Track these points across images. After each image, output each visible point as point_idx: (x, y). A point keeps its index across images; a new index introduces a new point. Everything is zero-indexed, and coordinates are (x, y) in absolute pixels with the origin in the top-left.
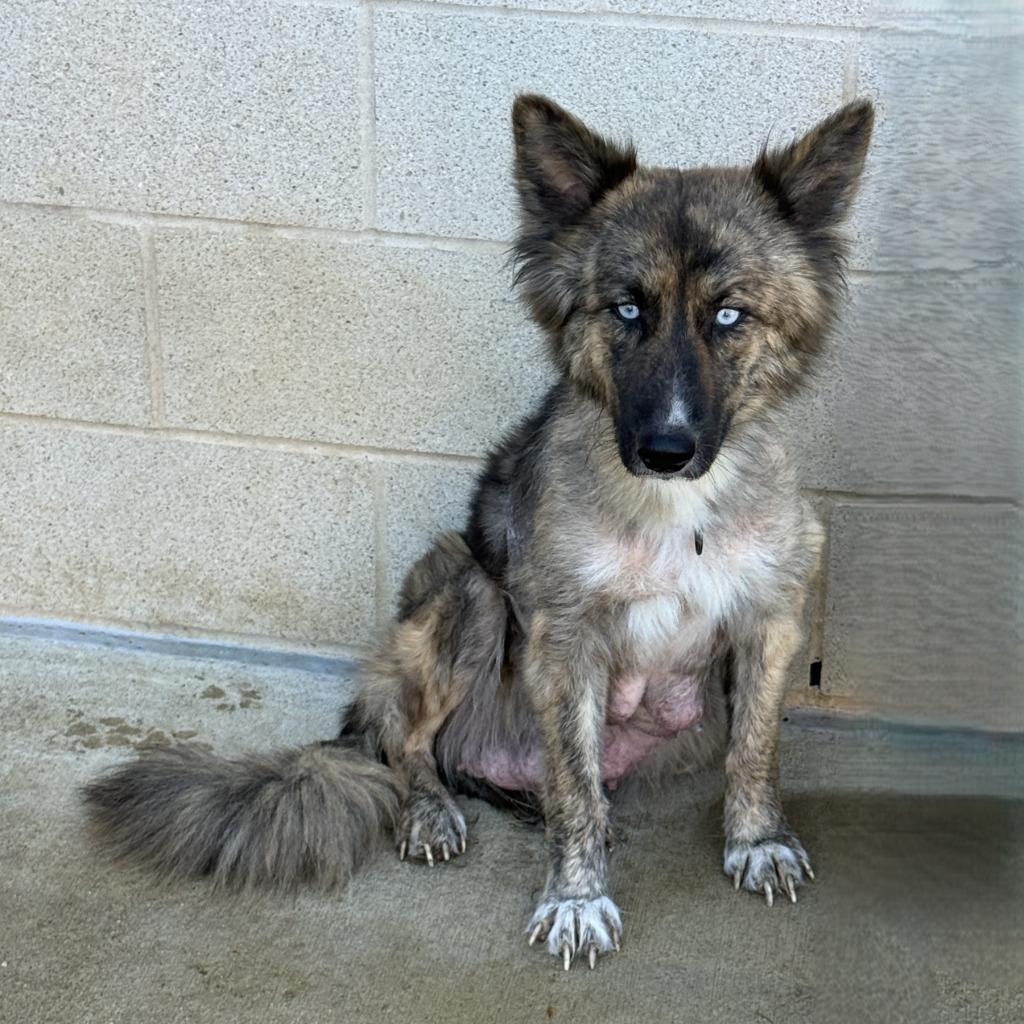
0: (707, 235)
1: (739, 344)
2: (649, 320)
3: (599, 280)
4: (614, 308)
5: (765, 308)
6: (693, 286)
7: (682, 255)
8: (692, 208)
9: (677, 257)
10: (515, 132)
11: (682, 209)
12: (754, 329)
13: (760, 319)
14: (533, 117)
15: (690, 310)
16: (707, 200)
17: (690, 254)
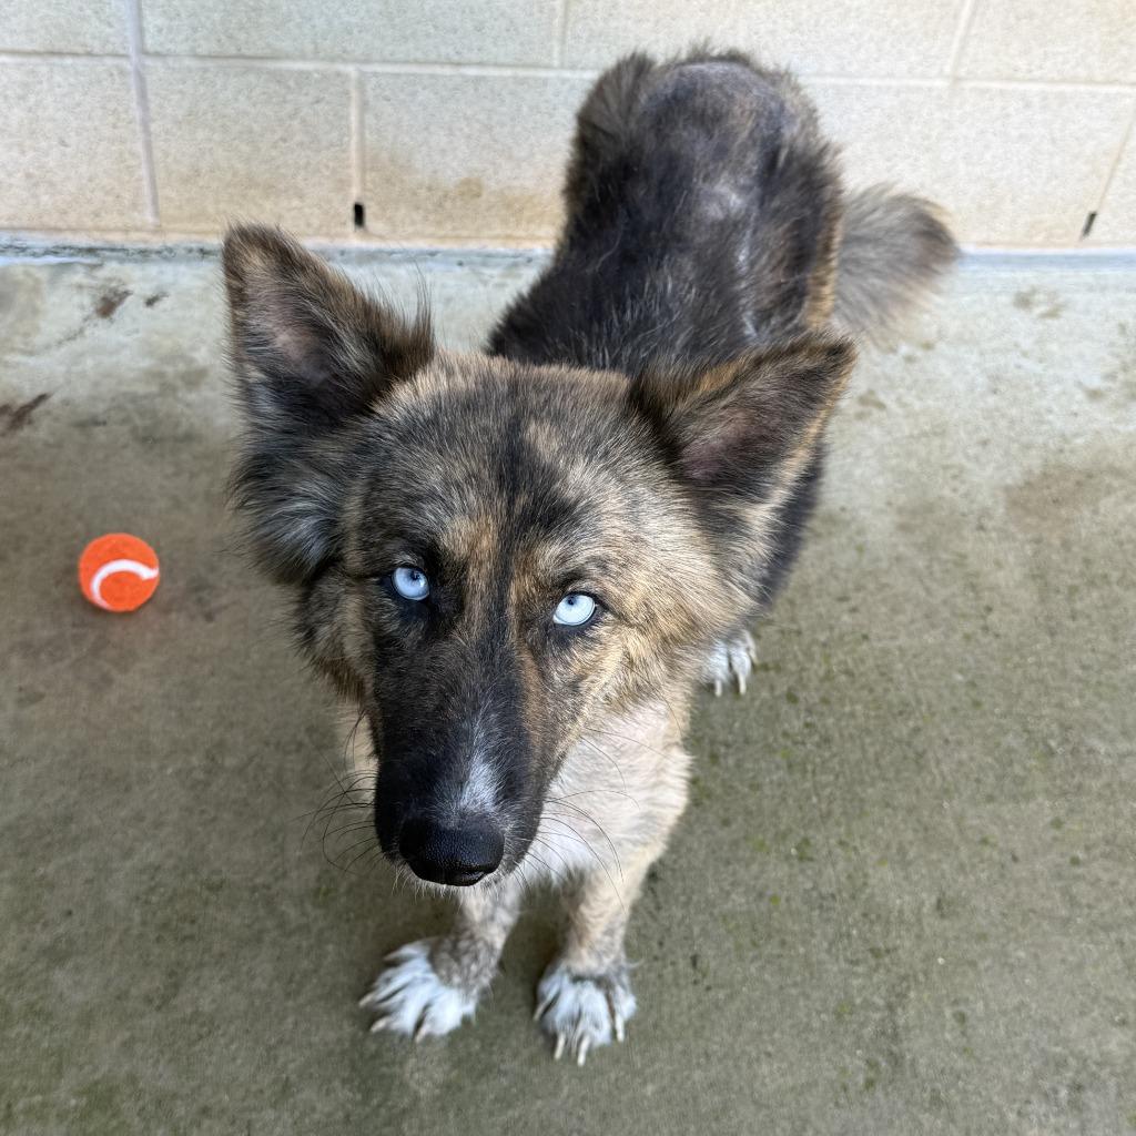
0: (551, 475)
1: (590, 656)
2: (445, 607)
3: (365, 528)
4: (386, 579)
5: (631, 603)
6: (521, 556)
7: (511, 502)
8: (532, 428)
9: (500, 504)
10: (229, 287)
11: (515, 426)
12: (612, 632)
13: (622, 618)
14: (256, 264)
15: (513, 597)
16: (557, 418)
17: (522, 500)
